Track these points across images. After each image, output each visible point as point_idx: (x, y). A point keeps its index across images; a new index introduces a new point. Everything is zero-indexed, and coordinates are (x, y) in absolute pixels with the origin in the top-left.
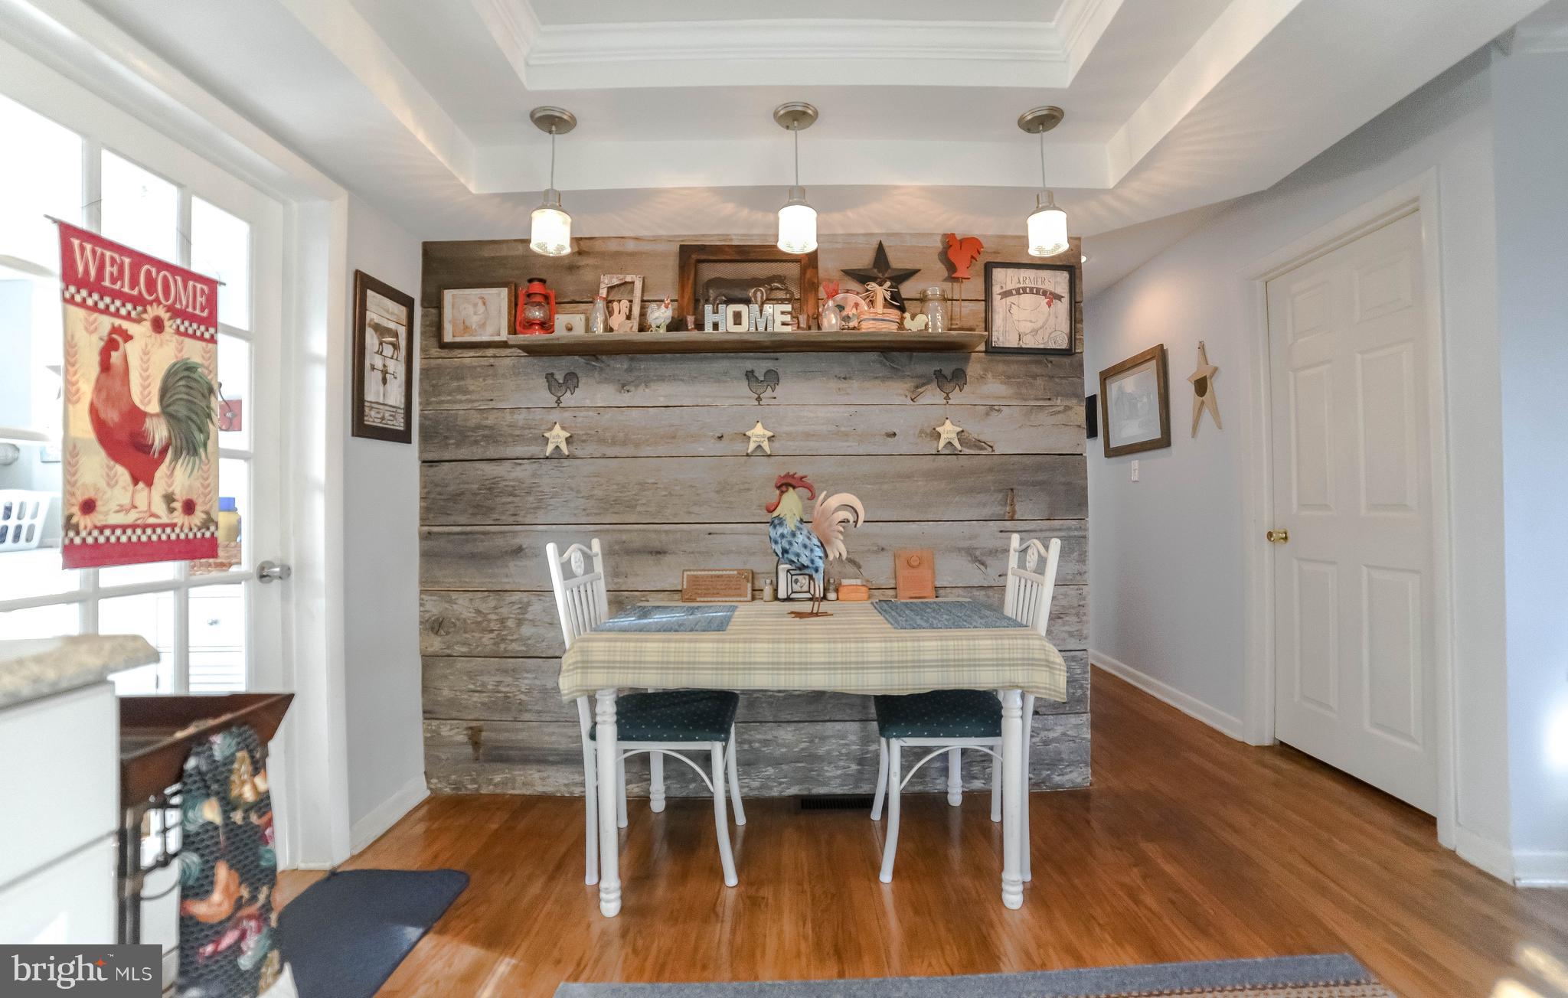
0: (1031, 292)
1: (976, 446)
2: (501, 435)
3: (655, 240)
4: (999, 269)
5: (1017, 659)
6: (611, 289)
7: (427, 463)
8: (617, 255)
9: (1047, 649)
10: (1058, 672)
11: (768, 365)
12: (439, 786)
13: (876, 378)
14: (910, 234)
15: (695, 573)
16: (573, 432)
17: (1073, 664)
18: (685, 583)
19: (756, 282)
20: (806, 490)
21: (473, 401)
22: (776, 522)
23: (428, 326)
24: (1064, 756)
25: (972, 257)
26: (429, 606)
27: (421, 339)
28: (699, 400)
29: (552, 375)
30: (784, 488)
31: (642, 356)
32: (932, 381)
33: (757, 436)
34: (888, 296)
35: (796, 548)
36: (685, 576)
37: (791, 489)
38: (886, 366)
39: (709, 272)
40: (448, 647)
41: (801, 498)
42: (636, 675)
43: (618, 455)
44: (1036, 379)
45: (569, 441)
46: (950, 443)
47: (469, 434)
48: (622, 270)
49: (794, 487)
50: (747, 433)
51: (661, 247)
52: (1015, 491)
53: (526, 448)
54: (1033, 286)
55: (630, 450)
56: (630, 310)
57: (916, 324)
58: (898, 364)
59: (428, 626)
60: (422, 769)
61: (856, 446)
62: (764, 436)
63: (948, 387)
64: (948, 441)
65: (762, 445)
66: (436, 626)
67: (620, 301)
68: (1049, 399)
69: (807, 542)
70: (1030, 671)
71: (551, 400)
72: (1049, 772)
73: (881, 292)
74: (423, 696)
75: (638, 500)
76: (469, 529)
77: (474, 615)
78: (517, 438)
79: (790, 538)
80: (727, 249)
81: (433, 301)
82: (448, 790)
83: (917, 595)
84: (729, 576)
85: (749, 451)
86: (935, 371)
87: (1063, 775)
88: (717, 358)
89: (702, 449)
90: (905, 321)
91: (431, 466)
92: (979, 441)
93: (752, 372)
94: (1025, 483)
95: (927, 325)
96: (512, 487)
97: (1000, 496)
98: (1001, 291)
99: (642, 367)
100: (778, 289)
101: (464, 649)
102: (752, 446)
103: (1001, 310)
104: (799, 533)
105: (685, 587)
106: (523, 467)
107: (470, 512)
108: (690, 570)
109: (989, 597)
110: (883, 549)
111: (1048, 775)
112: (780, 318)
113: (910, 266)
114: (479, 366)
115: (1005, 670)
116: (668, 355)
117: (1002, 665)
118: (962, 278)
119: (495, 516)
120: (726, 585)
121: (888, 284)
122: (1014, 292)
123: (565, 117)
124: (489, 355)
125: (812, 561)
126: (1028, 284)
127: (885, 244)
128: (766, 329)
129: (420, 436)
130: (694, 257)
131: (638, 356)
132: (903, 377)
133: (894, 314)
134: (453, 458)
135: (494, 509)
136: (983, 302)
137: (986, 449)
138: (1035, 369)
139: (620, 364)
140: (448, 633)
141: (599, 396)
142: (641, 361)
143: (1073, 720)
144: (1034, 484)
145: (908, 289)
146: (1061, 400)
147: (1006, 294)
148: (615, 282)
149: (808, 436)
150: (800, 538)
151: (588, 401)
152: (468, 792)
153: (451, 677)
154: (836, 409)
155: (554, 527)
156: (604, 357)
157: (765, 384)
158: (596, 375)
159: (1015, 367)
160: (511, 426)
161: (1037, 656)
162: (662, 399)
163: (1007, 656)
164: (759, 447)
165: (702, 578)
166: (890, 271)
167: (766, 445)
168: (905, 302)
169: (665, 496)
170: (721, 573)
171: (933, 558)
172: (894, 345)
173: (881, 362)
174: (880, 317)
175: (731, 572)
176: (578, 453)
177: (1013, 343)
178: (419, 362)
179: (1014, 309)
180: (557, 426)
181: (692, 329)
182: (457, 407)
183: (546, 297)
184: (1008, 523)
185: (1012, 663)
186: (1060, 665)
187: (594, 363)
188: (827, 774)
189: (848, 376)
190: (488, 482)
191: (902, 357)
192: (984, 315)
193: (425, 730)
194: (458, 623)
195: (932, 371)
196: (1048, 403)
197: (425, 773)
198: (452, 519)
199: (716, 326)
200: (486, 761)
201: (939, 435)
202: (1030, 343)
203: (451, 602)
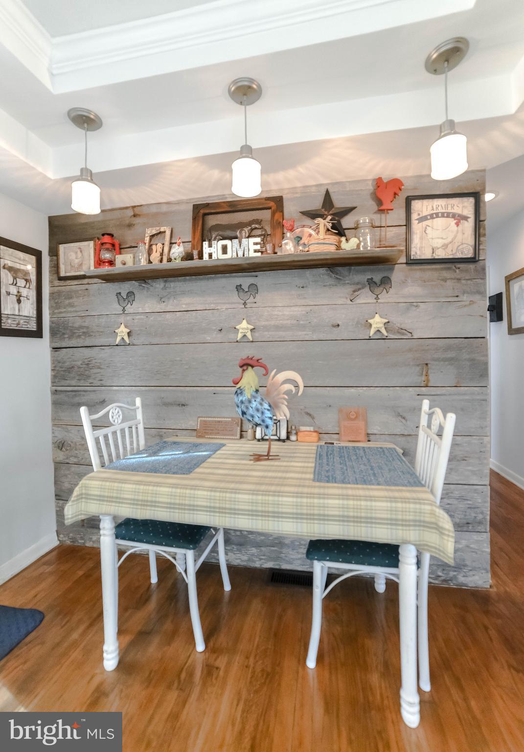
0: (443, 216)
1: (399, 333)
2: (92, 332)
3: (179, 203)
4: (416, 201)
5: (409, 521)
6: (152, 236)
7: (56, 349)
8: (156, 215)
9: (437, 514)
10: (446, 538)
11: (251, 280)
12: (64, 539)
13: (325, 286)
14: (349, 182)
15: (205, 419)
16: (132, 329)
17: (476, 495)
18: (199, 425)
19: (241, 226)
20: (263, 369)
21: (76, 311)
22: (239, 392)
23: (53, 267)
24: (468, 563)
25: (395, 194)
26: (56, 434)
27: (50, 276)
28: (207, 305)
29: (120, 293)
30: (245, 368)
31: (172, 279)
32: (366, 286)
33: (243, 329)
34: (329, 226)
35: (251, 411)
36: (199, 421)
37: (250, 368)
38: (331, 277)
39: (212, 221)
40: (67, 458)
41: (257, 374)
42: (117, 508)
43: (159, 343)
44: (446, 282)
45: (129, 334)
46: (378, 331)
47: (76, 331)
48: (160, 224)
49: (253, 367)
50: (236, 327)
51: (183, 207)
52: (429, 365)
53: (106, 340)
54: (444, 211)
55: (165, 340)
56: (163, 250)
57: (350, 245)
58: (340, 276)
59: (56, 445)
60: (55, 528)
61: (311, 334)
62: (247, 329)
63: (377, 290)
64: (377, 329)
65: (247, 335)
66: (61, 445)
67: (157, 244)
68: (457, 296)
69: (259, 407)
70: (422, 532)
71: (118, 309)
72: (455, 573)
73: (324, 223)
74: (55, 486)
75: (171, 371)
76: (76, 388)
77: (80, 440)
78: (101, 333)
79: (247, 404)
80: (223, 204)
81: (54, 252)
82: (69, 542)
83: (354, 440)
84: (226, 422)
85: (238, 339)
86: (368, 279)
87: (466, 576)
88: (218, 278)
89: (209, 338)
90: (342, 243)
91: (56, 351)
92: (402, 329)
93: (241, 285)
94: (438, 360)
95: (358, 246)
96: (100, 363)
97: (418, 369)
98: (419, 217)
99: (172, 286)
100: (256, 228)
101: (75, 460)
102: (240, 336)
103: (418, 232)
104: (253, 400)
105: (198, 428)
106: (105, 351)
107: (77, 378)
108: (202, 417)
109: (408, 442)
110: (330, 406)
111: (454, 575)
112: (253, 248)
113: (349, 205)
114: (80, 290)
115: (398, 529)
116: (188, 278)
117: (396, 525)
118: (388, 210)
119: (90, 381)
120: (224, 427)
121: (330, 217)
122: (429, 217)
123: (92, 117)
124: (85, 283)
125: (263, 421)
126: (440, 210)
127: (330, 191)
128: (244, 256)
129: (50, 333)
130: (202, 211)
131: (170, 279)
132: (344, 284)
133: (333, 239)
134: (68, 346)
135: (90, 377)
136: (405, 227)
137: (406, 334)
138: (446, 274)
139: (159, 285)
140: (67, 450)
141: (147, 305)
142: (171, 282)
143: (475, 537)
144: (445, 360)
145: (347, 222)
146: (467, 296)
147: (422, 219)
148: (154, 232)
149: (278, 328)
150: (254, 404)
151: (140, 309)
152: (79, 544)
153: (69, 476)
154: (296, 309)
155: (122, 388)
156: (150, 281)
157: (249, 293)
158: (145, 292)
159: (429, 273)
160: (98, 326)
161: (427, 519)
162: (184, 306)
163: (400, 517)
164: (245, 336)
165: (209, 422)
166: (333, 209)
167: (249, 335)
168: (345, 231)
169: (187, 369)
170: (221, 419)
171: (366, 414)
172: (337, 262)
173: (328, 275)
174: (322, 241)
175: (228, 419)
176: (135, 342)
177: (428, 255)
178: (48, 289)
179: (429, 230)
180: (123, 325)
181: (196, 259)
182: (69, 315)
183: (113, 245)
184: (423, 389)
185: (405, 524)
186: (449, 531)
187: (143, 285)
188: (292, 557)
189: (305, 285)
190: (86, 360)
191: (343, 270)
192: (405, 236)
193: (57, 506)
194: (72, 444)
195: (366, 280)
196: (456, 299)
197: (57, 531)
198: (68, 382)
199: (210, 255)
200: (88, 527)
201: (371, 325)
202: (441, 254)
203: (68, 431)
